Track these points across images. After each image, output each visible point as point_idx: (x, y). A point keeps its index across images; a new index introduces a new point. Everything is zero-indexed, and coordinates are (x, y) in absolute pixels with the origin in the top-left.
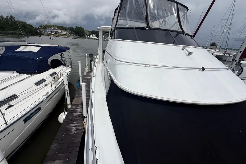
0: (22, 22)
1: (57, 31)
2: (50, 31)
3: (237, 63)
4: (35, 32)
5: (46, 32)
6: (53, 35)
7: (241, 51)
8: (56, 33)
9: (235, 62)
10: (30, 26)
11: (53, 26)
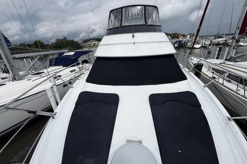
0: (71, 40)
1: (95, 43)
2: (89, 44)
3: (236, 40)
4: (79, 47)
5: (87, 45)
6: (92, 46)
7: (239, 28)
8: (94, 45)
9: (235, 39)
10: (76, 42)
11: (92, 39)
